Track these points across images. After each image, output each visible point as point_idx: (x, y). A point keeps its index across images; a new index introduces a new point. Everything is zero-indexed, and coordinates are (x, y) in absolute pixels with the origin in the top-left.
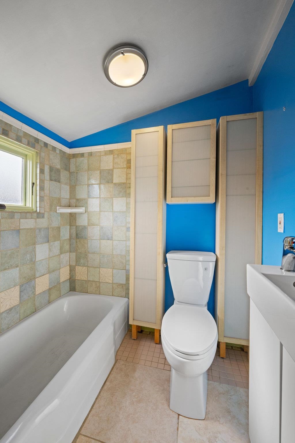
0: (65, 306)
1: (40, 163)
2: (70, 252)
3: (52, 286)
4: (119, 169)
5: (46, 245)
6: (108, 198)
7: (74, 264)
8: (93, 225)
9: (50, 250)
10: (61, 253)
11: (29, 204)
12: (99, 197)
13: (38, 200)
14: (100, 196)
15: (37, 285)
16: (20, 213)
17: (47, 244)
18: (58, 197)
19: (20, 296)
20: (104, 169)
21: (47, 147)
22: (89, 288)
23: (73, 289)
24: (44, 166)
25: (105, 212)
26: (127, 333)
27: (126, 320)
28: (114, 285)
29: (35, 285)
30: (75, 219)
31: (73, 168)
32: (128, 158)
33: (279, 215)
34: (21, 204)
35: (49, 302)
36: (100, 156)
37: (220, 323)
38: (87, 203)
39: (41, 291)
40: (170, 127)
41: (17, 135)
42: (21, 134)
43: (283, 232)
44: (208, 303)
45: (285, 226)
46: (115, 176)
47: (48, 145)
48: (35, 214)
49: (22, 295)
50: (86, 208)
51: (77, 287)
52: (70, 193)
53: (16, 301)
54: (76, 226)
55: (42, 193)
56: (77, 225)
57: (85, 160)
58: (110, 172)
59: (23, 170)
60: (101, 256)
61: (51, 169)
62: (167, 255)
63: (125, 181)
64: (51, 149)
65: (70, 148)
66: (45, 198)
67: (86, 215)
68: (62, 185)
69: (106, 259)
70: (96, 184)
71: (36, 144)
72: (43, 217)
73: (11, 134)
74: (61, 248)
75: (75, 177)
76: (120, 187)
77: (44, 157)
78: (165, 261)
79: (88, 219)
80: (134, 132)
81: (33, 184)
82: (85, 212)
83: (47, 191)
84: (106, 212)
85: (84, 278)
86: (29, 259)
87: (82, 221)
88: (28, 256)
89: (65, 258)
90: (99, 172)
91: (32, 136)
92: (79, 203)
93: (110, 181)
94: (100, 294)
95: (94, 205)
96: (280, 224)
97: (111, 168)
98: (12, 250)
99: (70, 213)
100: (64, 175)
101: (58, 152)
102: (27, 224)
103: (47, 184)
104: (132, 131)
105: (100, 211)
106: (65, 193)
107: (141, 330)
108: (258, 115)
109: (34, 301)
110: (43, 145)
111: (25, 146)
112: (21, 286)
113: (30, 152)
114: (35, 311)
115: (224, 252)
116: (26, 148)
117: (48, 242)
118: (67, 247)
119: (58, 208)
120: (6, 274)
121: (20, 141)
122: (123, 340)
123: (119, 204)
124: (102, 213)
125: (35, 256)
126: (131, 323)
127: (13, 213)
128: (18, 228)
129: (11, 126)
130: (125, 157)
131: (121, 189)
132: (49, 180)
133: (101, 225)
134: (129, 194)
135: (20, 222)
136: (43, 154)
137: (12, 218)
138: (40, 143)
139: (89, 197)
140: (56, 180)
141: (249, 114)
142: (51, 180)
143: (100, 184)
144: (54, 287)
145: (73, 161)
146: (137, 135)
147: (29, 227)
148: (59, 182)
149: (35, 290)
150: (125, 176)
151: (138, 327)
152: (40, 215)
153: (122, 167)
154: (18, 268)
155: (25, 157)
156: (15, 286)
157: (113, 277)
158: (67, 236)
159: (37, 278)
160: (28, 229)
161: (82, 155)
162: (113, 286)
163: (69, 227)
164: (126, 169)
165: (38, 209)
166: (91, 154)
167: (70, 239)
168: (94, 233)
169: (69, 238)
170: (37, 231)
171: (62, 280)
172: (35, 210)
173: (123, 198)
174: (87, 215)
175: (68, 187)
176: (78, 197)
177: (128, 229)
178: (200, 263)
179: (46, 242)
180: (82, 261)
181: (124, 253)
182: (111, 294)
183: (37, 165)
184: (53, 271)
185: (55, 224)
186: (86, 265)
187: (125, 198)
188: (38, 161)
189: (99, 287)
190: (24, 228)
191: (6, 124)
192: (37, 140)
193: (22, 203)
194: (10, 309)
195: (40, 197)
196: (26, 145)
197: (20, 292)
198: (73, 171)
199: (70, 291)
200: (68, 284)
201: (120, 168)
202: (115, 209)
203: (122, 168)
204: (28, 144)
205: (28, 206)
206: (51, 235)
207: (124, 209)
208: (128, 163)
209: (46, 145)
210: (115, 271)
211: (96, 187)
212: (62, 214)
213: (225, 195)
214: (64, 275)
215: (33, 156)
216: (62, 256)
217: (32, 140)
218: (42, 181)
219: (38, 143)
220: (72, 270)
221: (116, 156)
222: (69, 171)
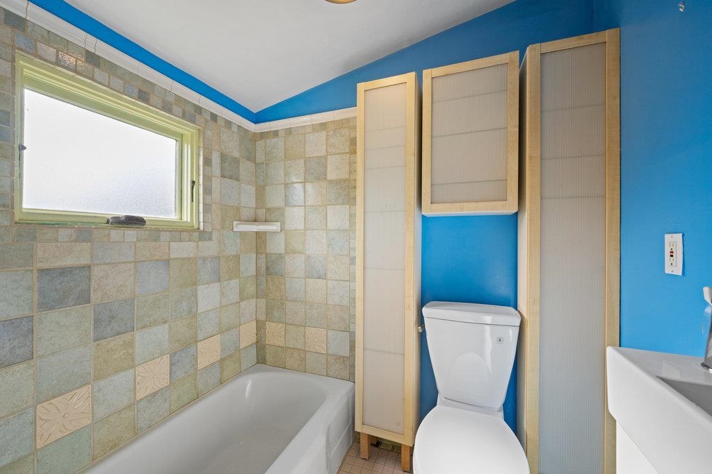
0: (248, 388)
1: (205, 148)
2: (257, 298)
3: (226, 355)
4: (337, 156)
5: (215, 287)
6: (319, 206)
7: (263, 318)
8: (294, 252)
9: (222, 294)
10: (242, 300)
11: (187, 217)
12: (303, 204)
13: (201, 210)
14: (305, 203)
15: (199, 354)
16: (171, 231)
17: (217, 284)
18: (236, 204)
19: (171, 372)
20: (311, 156)
21: (216, 121)
22: (287, 359)
23: (261, 360)
24: (211, 154)
25: (313, 230)
26: (352, 445)
27: (350, 423)
28: (329, 359)
29: (197, 352)
30: (264, 242)
31: (260, 157)
32: (352, 136)
33: (668, 237)
34: (173, 217)
35: (222, 382)
36: (305, 134)
37: (530, 446)
38: (283, 215)
39: (207, 364)
40: (427, 74)
41: (164, 101)
42: (171, 99)
43: (680, 274)
44: (504, 405)
45: (686, 261)
46: (329, 167)
47: (218, 118)
48: (196, 234)
49: (174, 370)
50: (283, 223)
51: (269, 358)
52: (257, 199)
53: (164, 381)
54: (267, 255)
55: (208, 198)
56: (268, 252)
57: (279, 143)
58: (322, 162)
59: (178, 161)
60: (307, 307)
61: (223, 158)
62: (425, 310)
63: (348, 177)
64: (223, 125)
65: (256, 122)
66: (214, 207)
67: (282, 236)
68: (243, 185)
69: (315, 311)
70: (297, 182)
71: (198, 116)
72: (210, 239)
73: (153, 99)
74: (241, 292)
75: (263, 172)
76: (338, 187)
77: (210, 138)
78: (421, 321)
79: (285, 243)
80: (361, 87)
81: (193, 183)
82: (281, 231)
83: (216, 195)
84: (316, 230)
85: (279, 342)
86: (185, 309)
87: (276, 246)
88: (184, 303)
89: (249, 306)
90: (302, 161)
91: (190, 102)
92: (270, 215)
93: (321, 177)
94: (305, 372)
95: (295, 218)
96: (672, 256)
97: (323, 153)
98: (156, 294)
99: (256, 232)
100: (246, 168)
101: (235, 129)
102: (182, 250)
103: (216, 184)
104: (358, 85)
105: (306, 229)
106: (248, 199)
107: (376, 443)
108: (608, 35)
109: (195, 379)
110: (209, 118)
111: (177, 119)
112: (172, 355)
113: (188, 130)
114: (197, 398)
115: (537, 308)
116: (180, 123)
117: (219, 280)
118: (252, 289)
119: (235, 223)
120: (146, 335)
121: (170, 111)
122: (344, 459)
123: (336, 216)
124: (308, 232)
125: (197, 304)
126: (358, 429)
127: (158, 230)
128: (166, 258)
129: (153, 85)
130: (348, 134)
131: (341, 190)
132: (220, 176)
133: (307, 252)
134: (355, 198)
135: (169, 248)
136: (209, 133)
137: (156, 241)
138: (203, 113)
139: (287, 204)
140: (232, 176)
141: (587, 35)
142: (223, 176)
143: (304, 182)
144: (230, 356)
145: (260, 144)
146: (367, 93)
147: (185, 256)
148: (237, 179)
149: (196, 361)
150: (347, 167)
151: (371, 437)
152: (204, 235)
153: (342, 151)
154: (167, 326)
155: (180, 138)
156: (162, 355)
157: (327, 343)
158: (252, 271)
159: (201, 341)
160: (184, 259)
161: (276, 133)
162: (327, 359)
163: (254, 255)
164: (348, 155)
165: (202, 224)
166: (289, 131)
167: (257, 275)
168: (295, 266)
169: (255, 273)
170: (200, 262)
171: (243, 345)
172: (196, 226)
173: (344, 206)
174: (284, 235)
175: (253, 189)
176: (269, 206)
177: (353, 261)
178: (488, 328)
179: (214, 282)
180: (276, 314)
181: (346, 302)
182: (325, 373)
183: (199, 151)
184: (229, 329)
185: (231, 251)
186: (283, 320)
187: (347, 206)
188: (202, 145)
189: (303, 360)
190: (178, 257)
191: (145, 81)
192: (199, 110)
193: (175, 215)
194: (154, 395)
195: (204, 204)
196: (179, 117)
197: (171, 365)
198: (261, 161)
199: (258, 363)
200: (254, 351)
201: (339, 154)
202: (331, 225)
203: (343, 154)
204: (184, 116)
205: (186, 220)
206: (224, 270)
207: (347, 226)
208: (351, 144)
209: (214, 117)
210: (331, 333)
211: (299, 187)
212: (243, 234)
213: (539, 198)
214: (248, 335)
215: (192, 136)
216: (243, 304)
217: (190, 109)
218: (207, 178)
219: (201, 114)
220: (260, 327)
221: (331, 133)
222: (255, 162)
